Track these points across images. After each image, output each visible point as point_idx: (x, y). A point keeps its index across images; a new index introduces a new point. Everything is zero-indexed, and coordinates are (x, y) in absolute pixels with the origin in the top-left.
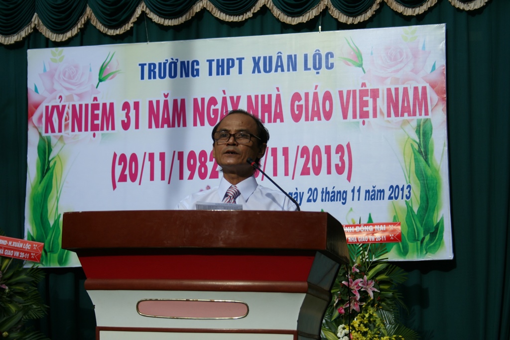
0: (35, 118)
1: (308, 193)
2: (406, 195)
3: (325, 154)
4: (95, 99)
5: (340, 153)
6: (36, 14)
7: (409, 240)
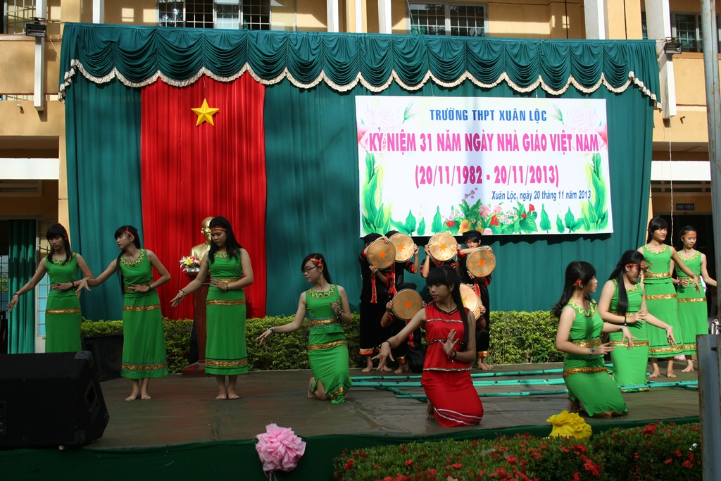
0: (362, 141)
1: (535, 193)
2: (588, 196)
3: (543, 171)
5: (551, 171)
6: (358, 71)
7: (590, 222)
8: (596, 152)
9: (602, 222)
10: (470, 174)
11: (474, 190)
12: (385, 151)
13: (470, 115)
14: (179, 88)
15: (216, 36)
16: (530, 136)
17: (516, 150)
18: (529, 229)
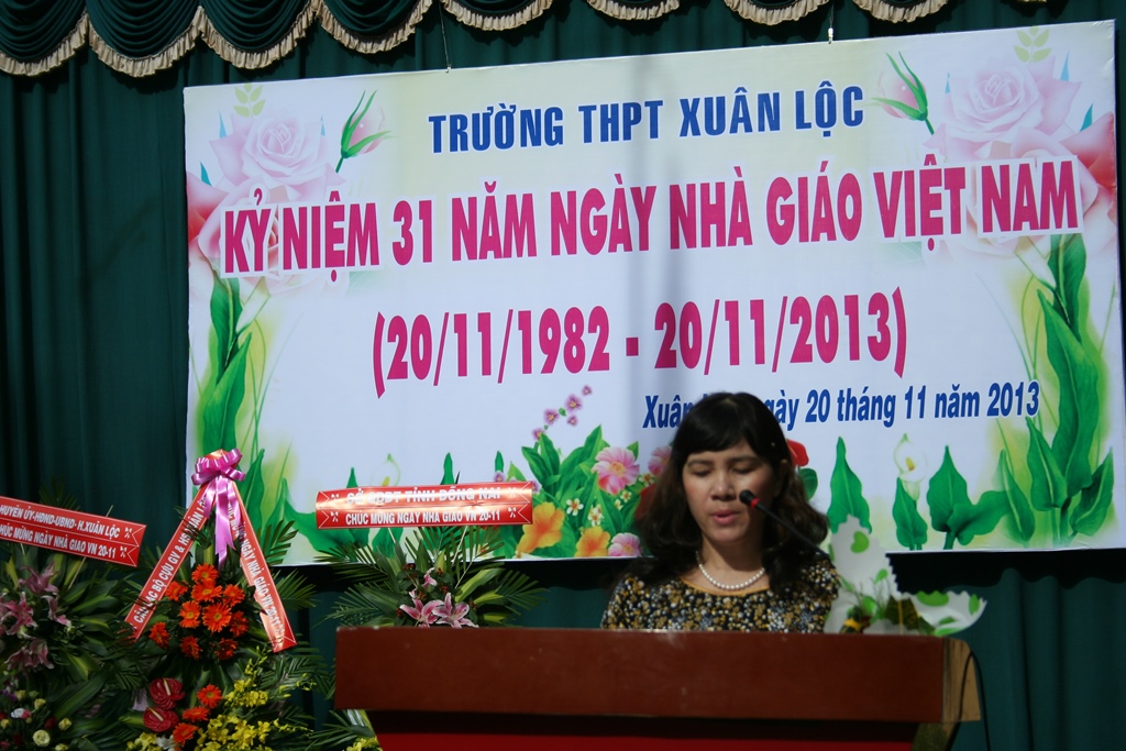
0: (203, 239)
1: (809, 401)
2: (1028, 405)
3: (846, 314)
4: (335, 196)
5: (879, 312)
6: (200, 7)
7: (1034, 506)
8: (1065, 230)
9: (1085, 504)
10: (564, 339)
11: (578, 394)
12: (273, 269)
13: (572, 124)
16: (794, 186)
17: (740, 241)
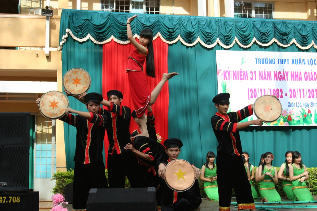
0: (220, 75)
1: (311, 104)
3: (315, 91)
4: (241, 69)
6: (218, 38)
10: (276, 93)
12: (231, 80)
13: (276, 61)
14: (123, 45)
15: (142, 17)
16: (308, 73)
17: (301, 80)
18: (308, 123)
